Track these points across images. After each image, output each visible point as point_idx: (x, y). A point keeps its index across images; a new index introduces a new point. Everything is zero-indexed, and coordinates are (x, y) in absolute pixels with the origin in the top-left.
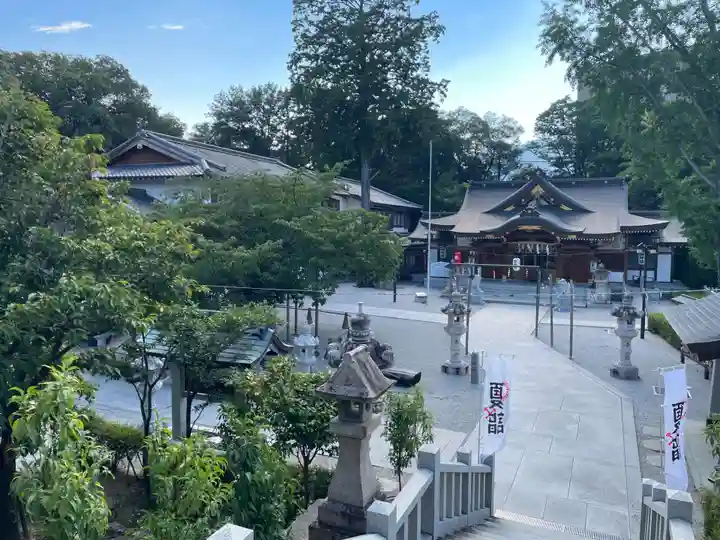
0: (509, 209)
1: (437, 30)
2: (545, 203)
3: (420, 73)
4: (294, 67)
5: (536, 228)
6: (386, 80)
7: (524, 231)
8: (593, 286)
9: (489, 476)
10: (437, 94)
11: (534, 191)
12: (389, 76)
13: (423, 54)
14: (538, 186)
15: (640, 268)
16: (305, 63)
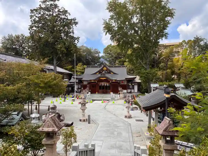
0: (97, 73)
1: (76, 23)
2: (107, 72)
3: (71, 34)
4: (31, 29)
5: (105, 79)
6: (61, 36)
7: (102, 80)
8: (119, 94)
9: (94, 150)
10: (76, 41)
11: (104, 69)
12: (62, 34)
13: (72, 29)
14: (105, 67)
15: (130, 89)
16: (34, 28)
